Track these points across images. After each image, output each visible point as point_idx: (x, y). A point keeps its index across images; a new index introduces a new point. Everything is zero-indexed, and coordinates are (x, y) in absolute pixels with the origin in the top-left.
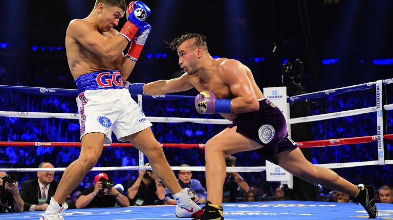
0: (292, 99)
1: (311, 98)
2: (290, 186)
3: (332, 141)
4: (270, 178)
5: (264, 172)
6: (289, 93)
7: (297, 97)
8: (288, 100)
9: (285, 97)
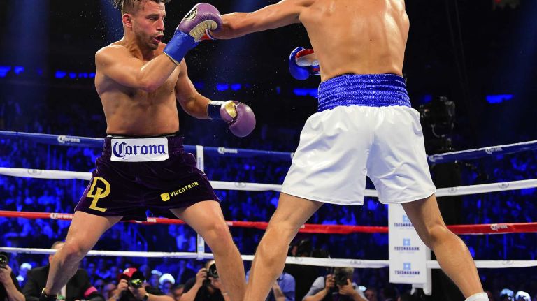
0: (433, 159)
1: (463, 159)
3: (494, 226)
4: (394, 278)
7: (440, 156)
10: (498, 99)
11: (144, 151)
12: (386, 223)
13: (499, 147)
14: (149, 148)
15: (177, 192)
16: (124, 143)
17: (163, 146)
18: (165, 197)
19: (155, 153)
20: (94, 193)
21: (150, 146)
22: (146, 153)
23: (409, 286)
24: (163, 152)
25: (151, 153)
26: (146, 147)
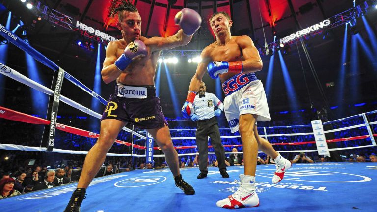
0: (324, 123)
1: (333, 123)
2: (330, 156)
3: (346, 138)
4: (320, 154)
5: (317, 152)
6: (323, 122)
7: (326, 123)
8: (323, 125)
9: (321, 123)
10: (334, 108)
11: (134, 93)
12: (315, 141)
13: (343, 119)
14: (136, 92)
15: (143, 119)
16: (124, 88)
17: (144, 92)
18: (137, 120)
19: (140, 94)
20: (109, 108)
21: (137, 91)
22: (135, 94)
23: (324, 155)
24: (144, 94)
25: (137, 94)
26: (135, 91)
